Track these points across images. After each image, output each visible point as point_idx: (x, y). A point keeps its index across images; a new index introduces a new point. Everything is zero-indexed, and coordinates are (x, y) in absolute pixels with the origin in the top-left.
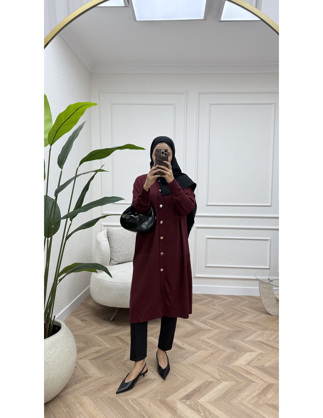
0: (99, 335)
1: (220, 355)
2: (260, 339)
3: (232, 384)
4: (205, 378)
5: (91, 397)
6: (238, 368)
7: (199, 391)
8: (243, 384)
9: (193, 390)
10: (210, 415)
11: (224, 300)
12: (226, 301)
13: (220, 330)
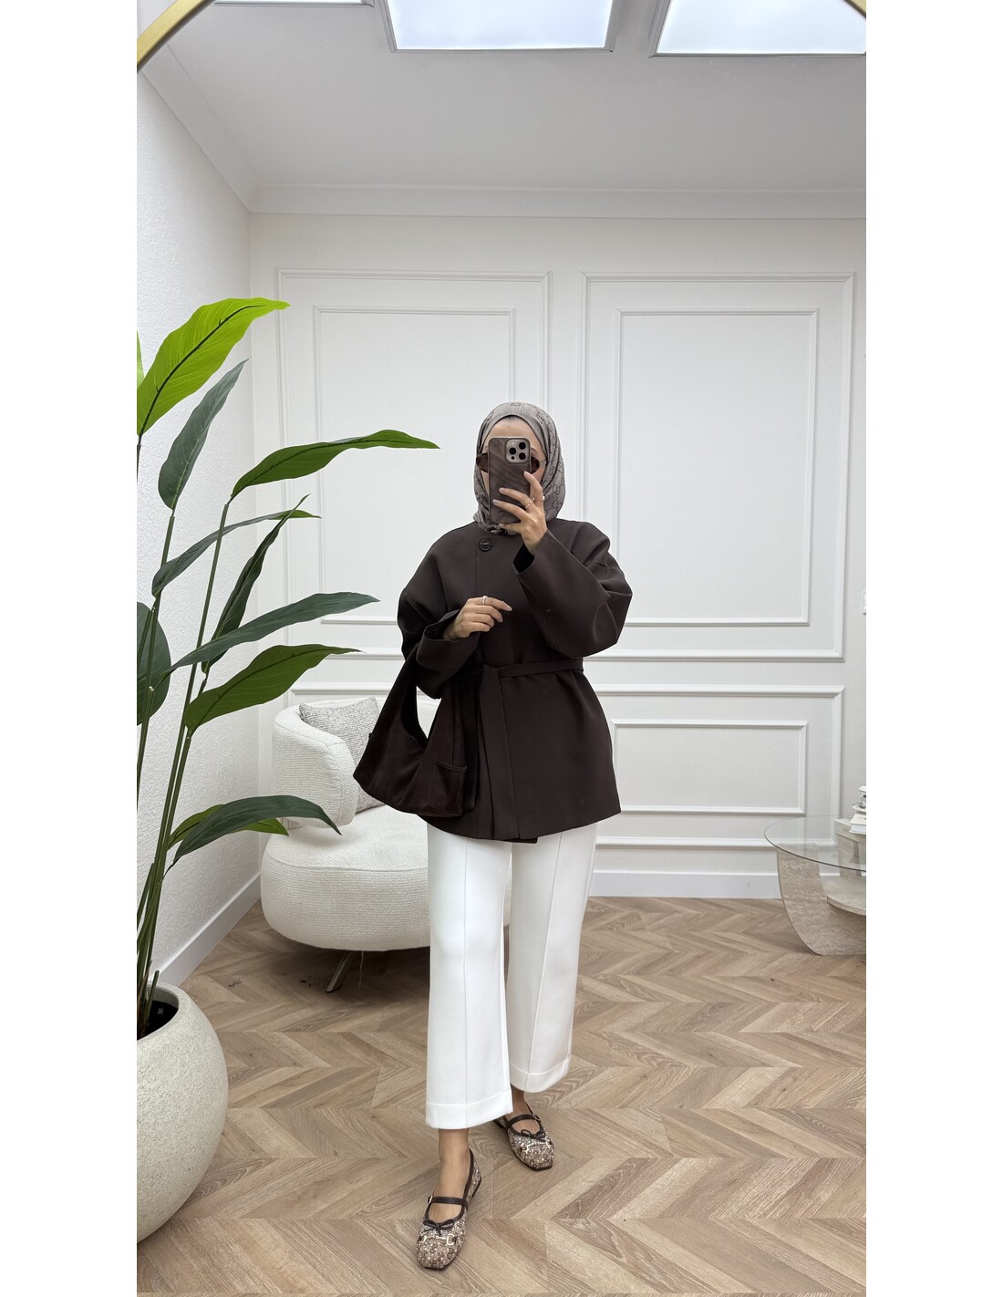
0: (288, 1031)
1: (667, 1078)
2: (784, 1027)
3: (710, 1165)
4: (625, 1150)
5: (277, 1223)
6: (725, 1115)
7: (610, 1189)
8: (742, 1164)
9: (592, 1189)
10: (649, 1259)
11: (670, 912)
12: (676, 915)
13: (662, 1004)
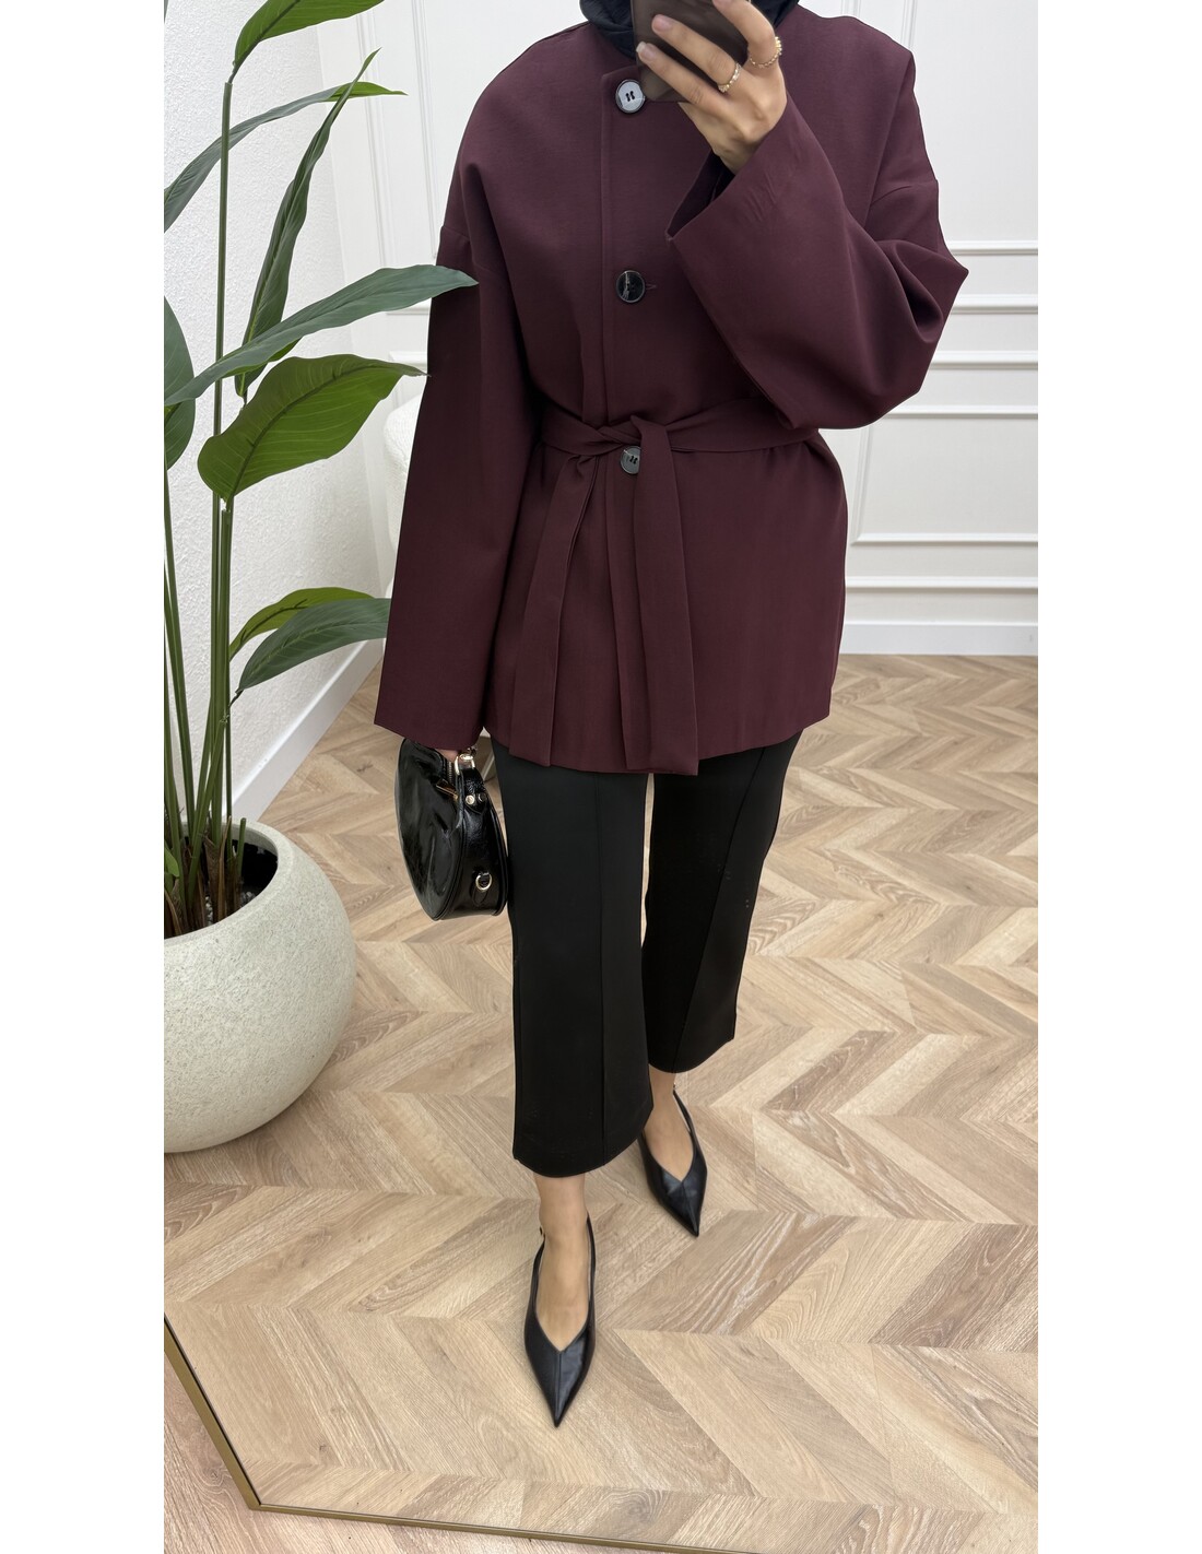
1: (910, 919)
3: (964, 1046)
4: (854, 1018)
5: (427, 1099)
6: (989, 977)
7: (833, 1074)
8: (1005, 1046)
9: (811, 1071)
10: (884, 1172)
11: (919, 676)
12: (928, 681)
13: (905, 810)
